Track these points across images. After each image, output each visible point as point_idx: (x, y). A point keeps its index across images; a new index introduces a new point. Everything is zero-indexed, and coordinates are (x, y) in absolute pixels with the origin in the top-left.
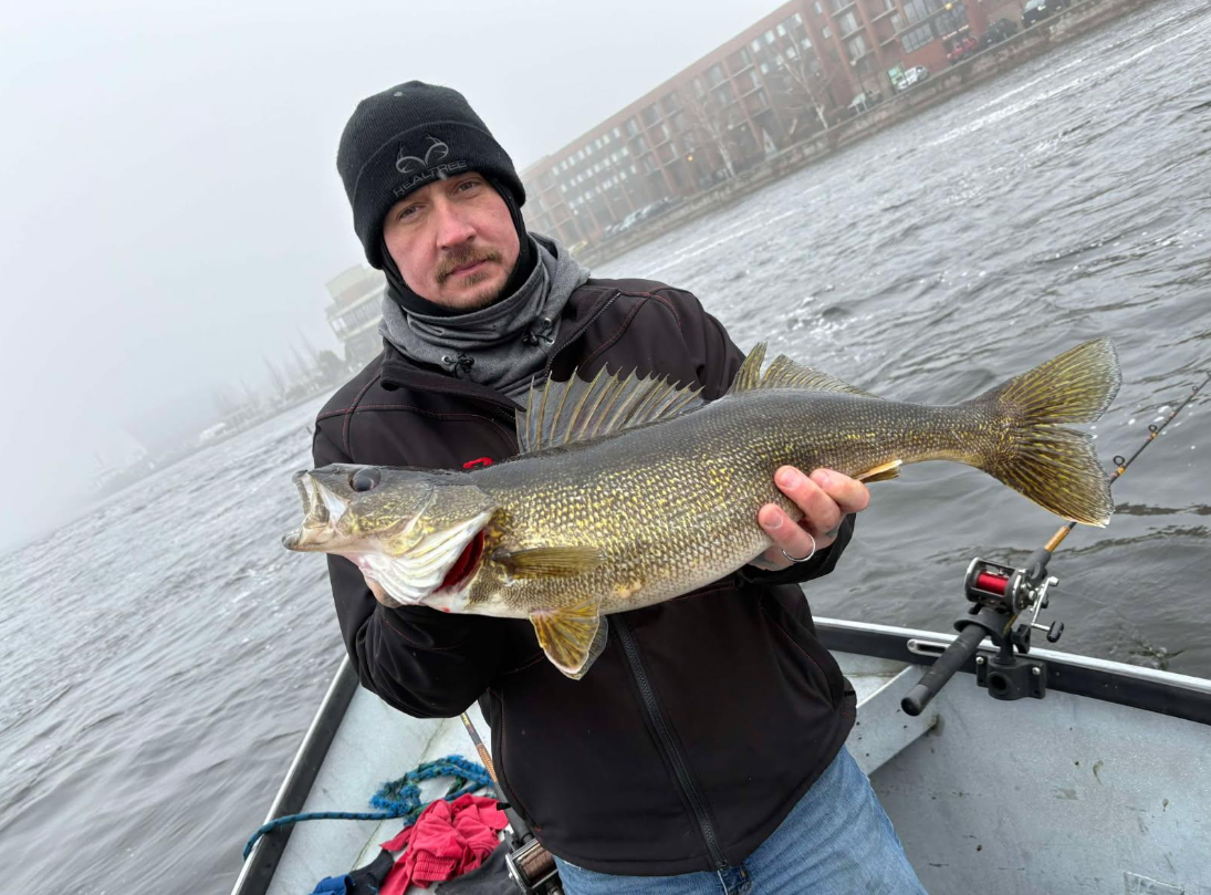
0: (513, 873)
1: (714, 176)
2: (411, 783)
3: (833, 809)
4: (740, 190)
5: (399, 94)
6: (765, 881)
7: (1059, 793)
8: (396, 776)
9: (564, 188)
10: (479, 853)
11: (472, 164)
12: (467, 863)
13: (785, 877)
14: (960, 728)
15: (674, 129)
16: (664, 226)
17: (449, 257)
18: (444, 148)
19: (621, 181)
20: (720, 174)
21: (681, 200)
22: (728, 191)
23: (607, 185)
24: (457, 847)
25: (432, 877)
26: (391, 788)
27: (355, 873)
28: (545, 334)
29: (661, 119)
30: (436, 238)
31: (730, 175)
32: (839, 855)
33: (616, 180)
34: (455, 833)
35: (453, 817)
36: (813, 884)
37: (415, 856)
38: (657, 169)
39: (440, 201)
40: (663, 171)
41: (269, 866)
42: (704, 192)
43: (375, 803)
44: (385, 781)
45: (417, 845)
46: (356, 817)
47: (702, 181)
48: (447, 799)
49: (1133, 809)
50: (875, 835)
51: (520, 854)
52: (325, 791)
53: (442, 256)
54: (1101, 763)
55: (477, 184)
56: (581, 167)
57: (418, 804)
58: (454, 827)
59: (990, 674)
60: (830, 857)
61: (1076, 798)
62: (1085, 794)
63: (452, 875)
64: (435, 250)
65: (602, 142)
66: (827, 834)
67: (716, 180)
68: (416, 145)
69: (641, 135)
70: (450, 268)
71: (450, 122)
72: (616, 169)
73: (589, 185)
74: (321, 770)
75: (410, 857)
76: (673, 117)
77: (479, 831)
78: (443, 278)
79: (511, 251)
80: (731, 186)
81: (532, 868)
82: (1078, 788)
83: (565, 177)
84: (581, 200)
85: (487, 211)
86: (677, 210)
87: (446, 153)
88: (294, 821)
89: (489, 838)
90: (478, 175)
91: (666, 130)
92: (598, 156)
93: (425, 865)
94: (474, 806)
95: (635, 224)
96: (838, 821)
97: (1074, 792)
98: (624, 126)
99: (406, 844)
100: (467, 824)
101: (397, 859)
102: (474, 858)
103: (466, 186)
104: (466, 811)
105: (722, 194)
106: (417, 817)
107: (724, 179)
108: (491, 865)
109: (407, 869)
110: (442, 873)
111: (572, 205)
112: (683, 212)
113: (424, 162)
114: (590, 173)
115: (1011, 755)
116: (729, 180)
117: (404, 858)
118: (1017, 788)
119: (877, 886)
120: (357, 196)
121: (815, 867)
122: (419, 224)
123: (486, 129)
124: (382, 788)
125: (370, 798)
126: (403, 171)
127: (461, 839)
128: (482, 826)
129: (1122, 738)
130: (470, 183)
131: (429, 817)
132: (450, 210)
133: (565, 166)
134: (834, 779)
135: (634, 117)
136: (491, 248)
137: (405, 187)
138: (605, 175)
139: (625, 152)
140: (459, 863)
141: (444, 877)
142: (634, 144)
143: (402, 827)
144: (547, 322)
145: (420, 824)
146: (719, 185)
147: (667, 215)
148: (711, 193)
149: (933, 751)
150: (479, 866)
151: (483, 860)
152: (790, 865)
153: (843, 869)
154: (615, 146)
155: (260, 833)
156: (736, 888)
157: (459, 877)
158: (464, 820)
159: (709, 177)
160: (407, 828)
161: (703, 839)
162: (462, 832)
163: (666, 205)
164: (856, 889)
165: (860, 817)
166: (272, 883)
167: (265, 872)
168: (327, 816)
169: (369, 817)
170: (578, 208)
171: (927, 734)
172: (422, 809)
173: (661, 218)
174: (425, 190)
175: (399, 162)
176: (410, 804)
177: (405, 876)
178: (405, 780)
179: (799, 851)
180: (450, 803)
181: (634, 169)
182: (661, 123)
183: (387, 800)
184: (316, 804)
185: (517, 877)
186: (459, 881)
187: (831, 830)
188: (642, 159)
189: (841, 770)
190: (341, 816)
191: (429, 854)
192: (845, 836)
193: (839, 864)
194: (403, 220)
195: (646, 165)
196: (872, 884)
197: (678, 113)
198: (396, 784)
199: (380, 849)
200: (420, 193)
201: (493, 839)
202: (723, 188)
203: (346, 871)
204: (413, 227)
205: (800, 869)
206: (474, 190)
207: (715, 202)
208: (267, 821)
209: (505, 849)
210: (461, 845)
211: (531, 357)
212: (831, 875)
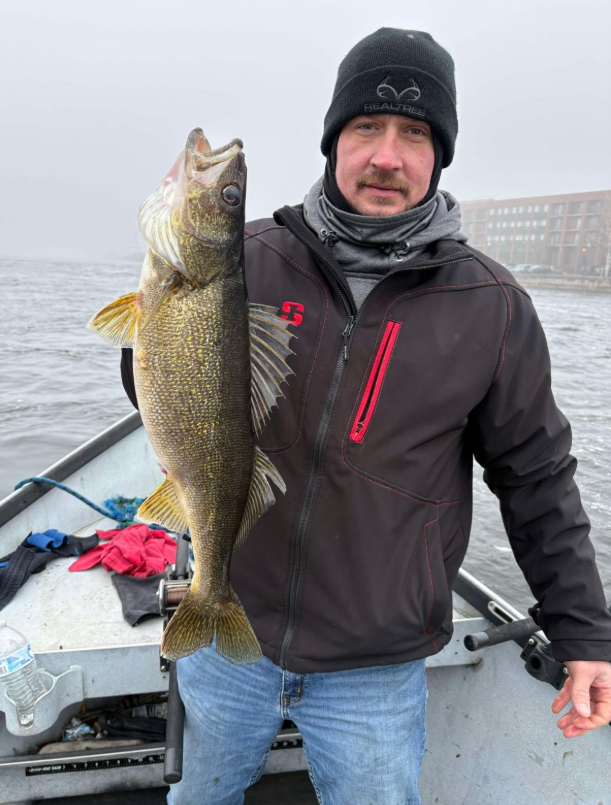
0: (160, 593)
1: (593, 268)
2: (134, 504)
3: (385, 698)
4: (604, 288)
5: (411, 36)
6: (311, 706)
7: (532, 754)
8: (129, 496)
9: (490, 226)
10: (149, 570)
11: (429, 117)
12: (139, 571)
13: (326, 714)
14: (491, 675)
15: (586, 224)
16: (540, 283)
17: (374, 174)
18: (416, 93)
19: (530, 241)
20: (598, 270)
21: (561, 273)
22: (596, 284)
23: (519, 238)
24: (139, 558)
25: (114, 567)
26: (122, 501)
27: (72, 537)
28: (399, 252)
29: (580, 215)
30: (372, 156)
31: (604, 275)
32: (369, 727)
33: (527, 238)
34: (142, 549)
35: (147, 539)
36: (341, 731)
37: (111, 549)
38: (557, 245)
39: (391, 131)
40: (561, 250)
41: (25, 502)
42: (580, 276)
43: (107, 504)
44: (121, 495)
45: (116, 543)
46: (90, 504)
47: (583, 268)
48: (150, 527)
49: (575, 794)
50: (403, 733)
51: (171, 584)
52: (82, 479)
53: (369, 171)
54: (572, 753)
55: (424, 134)
56: (510, 218)
57: (131, 520)
58: (144, 545)
59: (533, 654)
60: (362, 724)
61: (541, 765)
62: (549, 766)
63: (127, 573)
64: (367, 163)
65: (533, 209)
66: (370, 709)
67: (592, 272)
68: (400, 80)
69: (561, 218)
70: (369, 182)
71: (433, 77)
72: (532, 231)
73: (508, 232)
74: (87, 465)
75: (109, 547)
76: (590, 217)
77: (157, 557)
78: (361, 186)
79: (417, 194)
80: (600, 282)
81: (173, 597)
82: (547, 760)
83: (495, 219)
84: (497, 238)
85: (419, 156)
86: (555, 278)
87: (417, 98)
88: (54, 485)
89: (161, 565)
90: (428, 127)
91: (579, 223)
92: (524, 217)
93: (114, 557)
94: (163, 541)
95: (522, 272)
96: (383, 707)
97: (542, 760)
98: (554, 206)
99: (110, 539)
100: (152, 548)
101: (101, 543)
102: (145, 571)
103: (416, 131)
104: (156, 540)
105: (591, 284)
106: (126, 526)
107: (598, 275)
108: (152, 581)
109: (103, 553)
110: (121, 568)
111: (489, 239)
112: (557, 281)
113: (398, 96)
114: (513, 225)
115: (515, 713)
116: (601, 277)
117: (105, 546)
118: (506, 735)
119: (383, 764)
120: (339, 95)
121: (348, 722)
122: (366, 139)
123: (454, 98)
124: (116, 498)
125: (106, 499)
126: (380, 94)
127: (144, 555)
128: (161, 555)
129: (597, 747)
130: (420, 131)
131: (133, 531)
132: (394, 141)
133: (500, 212)
134: (399, 678)
135: (564, 204)
136: (406, 183)
137: (374, 107)
138: (522, 231)
139: (544, 223)
140: (134, 568)
141: (121, 571)
142: (552, 222)
143: (114, 527)
144: (406, 246)
145: (125, 532)
146: (592, 277)
147: (546, 277)
148: (583, 279)
149: (465, 679)
150: (145, 577)
151: (149, 575)
152: (334, 710)
153: (365, 738)
154: (539, 217)
155: (31, 480)
156: (290, 696)
157: (130, 577)
158: (151, 545)
159: (588, 268)
160: (117, 530)
161: (282, 640)
162: (147, 552)
163: (549, 271)
164: (367, 756)
165: (401, 715)
166: (22, 513)
167: (21, 505)
168: (74, 494)
169: (99, 510)
170: (492, 242)
171: (467, 666)
172: (132, 524)
173: (541, 278)
174: (386, 118)
175: (380, 86)
176: (127, 517)
177: (99, 557)
178: (132, 501)
179: (345, 707)
180: (150, 530)
181: (542, 237)
182: (580, 217)
183: (115, 506)
184: (73, 483)
185: (161, 597)
186: (129, 579)
187: (375, 708)
188: (551, 234)
189: (409, 676)
190: (82, 499)
191: (121, 553)
192: (381, 719)
193: (365, 732)
194: (359, 131)
195: (552, 238)
196: (379, 761)
197: (595, 216)
198: (126, 501)
199: (94, 532)
200: (381, 118)
201: (162, 567)
202: (593, 281)
203: (69, 532)
204: (363, 139)
205: (338, 716)
206: (420, 137)
207: (583, 286)
208: (39, 476)
209: (164, 577)
210: (142, 558)
211: (379, 262)
212: (357, 735)
